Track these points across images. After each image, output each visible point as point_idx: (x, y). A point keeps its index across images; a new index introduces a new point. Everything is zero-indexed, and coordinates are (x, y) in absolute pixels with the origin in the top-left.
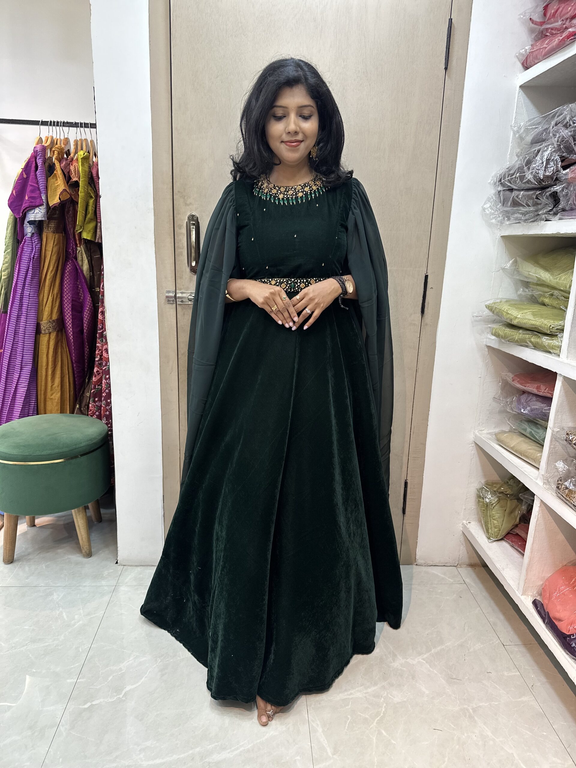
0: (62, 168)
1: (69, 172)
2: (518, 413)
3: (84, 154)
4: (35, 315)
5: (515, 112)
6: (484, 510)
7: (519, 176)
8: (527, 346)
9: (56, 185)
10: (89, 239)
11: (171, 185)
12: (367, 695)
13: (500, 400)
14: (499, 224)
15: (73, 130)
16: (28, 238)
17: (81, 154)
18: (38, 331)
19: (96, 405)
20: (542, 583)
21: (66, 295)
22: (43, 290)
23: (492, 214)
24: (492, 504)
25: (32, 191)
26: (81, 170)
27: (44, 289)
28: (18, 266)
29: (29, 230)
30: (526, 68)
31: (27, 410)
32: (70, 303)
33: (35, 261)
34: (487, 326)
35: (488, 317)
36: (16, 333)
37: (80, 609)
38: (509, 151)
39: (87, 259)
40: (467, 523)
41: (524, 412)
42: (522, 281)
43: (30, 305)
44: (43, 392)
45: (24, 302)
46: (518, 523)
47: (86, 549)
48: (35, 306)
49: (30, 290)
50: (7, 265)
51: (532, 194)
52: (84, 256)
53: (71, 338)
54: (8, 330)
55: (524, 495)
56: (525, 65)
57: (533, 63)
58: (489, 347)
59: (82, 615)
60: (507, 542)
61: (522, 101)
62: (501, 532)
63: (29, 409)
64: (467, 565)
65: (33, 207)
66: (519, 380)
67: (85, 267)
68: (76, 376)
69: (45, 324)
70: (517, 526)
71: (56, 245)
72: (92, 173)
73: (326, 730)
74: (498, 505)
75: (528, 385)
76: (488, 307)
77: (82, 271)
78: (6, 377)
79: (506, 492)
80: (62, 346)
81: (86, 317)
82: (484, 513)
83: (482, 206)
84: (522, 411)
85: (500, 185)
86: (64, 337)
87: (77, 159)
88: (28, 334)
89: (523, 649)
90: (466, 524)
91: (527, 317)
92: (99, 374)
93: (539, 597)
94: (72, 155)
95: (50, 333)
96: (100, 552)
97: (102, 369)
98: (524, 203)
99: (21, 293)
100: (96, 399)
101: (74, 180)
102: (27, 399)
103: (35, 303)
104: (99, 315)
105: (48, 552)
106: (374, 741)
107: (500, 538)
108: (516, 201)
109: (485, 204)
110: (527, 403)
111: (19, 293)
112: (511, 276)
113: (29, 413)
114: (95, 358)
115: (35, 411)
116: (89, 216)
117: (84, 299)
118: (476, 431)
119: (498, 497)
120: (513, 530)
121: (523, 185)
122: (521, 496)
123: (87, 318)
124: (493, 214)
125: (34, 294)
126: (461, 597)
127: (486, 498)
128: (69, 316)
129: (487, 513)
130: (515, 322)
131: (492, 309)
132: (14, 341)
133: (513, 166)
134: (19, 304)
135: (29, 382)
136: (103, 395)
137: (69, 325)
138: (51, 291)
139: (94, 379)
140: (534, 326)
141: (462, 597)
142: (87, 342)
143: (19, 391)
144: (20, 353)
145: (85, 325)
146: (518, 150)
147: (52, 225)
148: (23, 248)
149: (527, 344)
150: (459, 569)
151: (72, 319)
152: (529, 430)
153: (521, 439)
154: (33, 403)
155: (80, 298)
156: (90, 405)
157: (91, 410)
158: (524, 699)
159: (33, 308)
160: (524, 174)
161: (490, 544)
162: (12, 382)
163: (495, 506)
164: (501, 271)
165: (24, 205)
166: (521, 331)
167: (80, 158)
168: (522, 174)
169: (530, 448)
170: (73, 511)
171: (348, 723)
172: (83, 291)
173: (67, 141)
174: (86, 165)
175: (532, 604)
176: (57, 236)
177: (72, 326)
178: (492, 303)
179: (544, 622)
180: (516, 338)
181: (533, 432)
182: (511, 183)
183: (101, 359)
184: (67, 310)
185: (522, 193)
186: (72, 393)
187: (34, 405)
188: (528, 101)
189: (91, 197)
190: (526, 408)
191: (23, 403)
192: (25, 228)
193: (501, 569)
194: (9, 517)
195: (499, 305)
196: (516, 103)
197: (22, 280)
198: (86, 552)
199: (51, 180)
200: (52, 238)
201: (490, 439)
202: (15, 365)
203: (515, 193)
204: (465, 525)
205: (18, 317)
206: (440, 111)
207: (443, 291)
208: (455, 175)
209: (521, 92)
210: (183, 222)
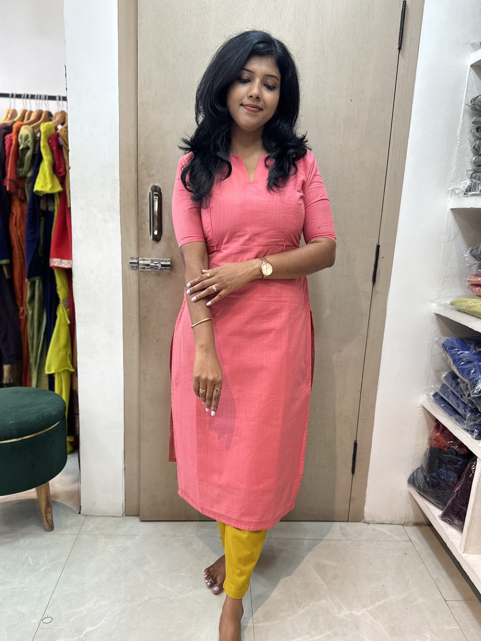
5: (465, 90)
11: (136, 157)
37: (44, 555)
38: (460, 128)
58: (437, 315)
59: (47, 560)
61: (473, 79)
89: (464, 605)
188: (478, 79)
196: (467, 82)
206: (393, 89)
207: (394, 261)
208: (407, 150)
209: (472, 71)
210: (146, 193)
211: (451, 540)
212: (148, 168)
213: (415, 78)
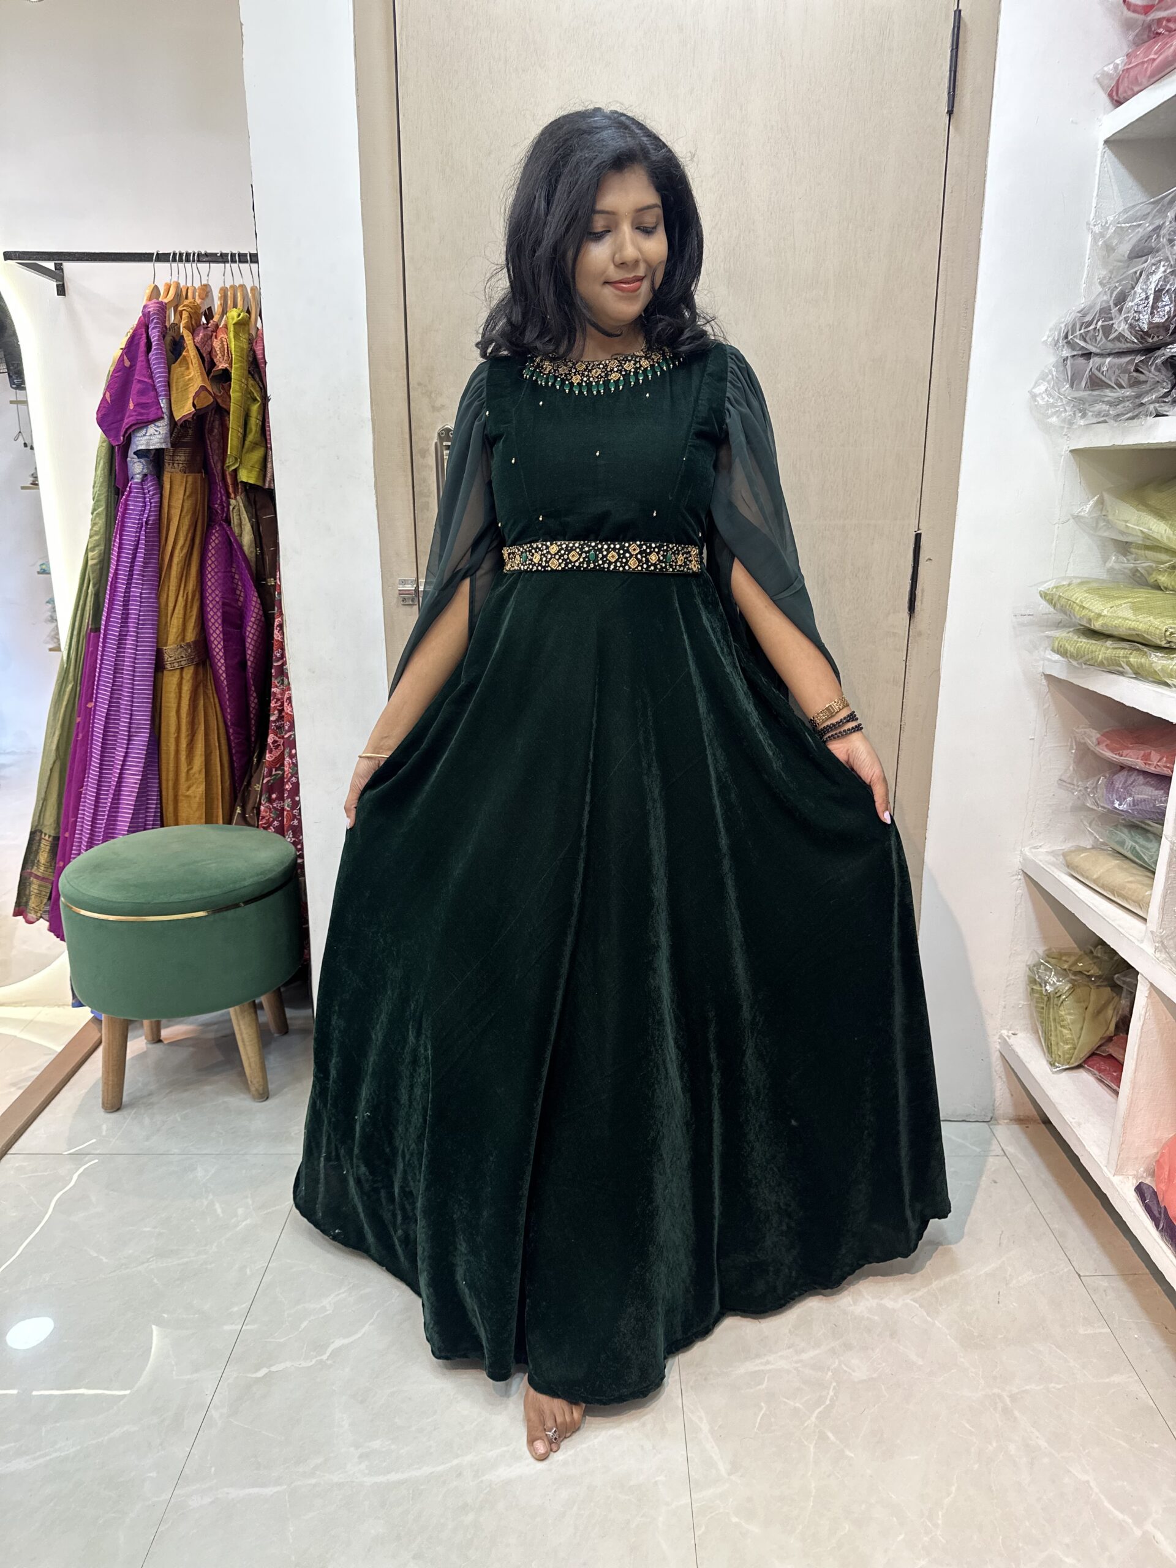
0: (198, 345)
1: (210, 353)
2: (1109, 809)
3: (239, 315)
4: (153, 633)
5: (1095, 194)
6: (1043, 1008)
7: (1102, 326)
8: (1122, 674)
9: (187, 377)
10: (252, 482)
11: (405, 371)
12: (799, 1365)
13: (1074, 785)
14: (1066, 426)
15: (217, 267)
16: (137, 483)
17: (233, 315)
18: (159, 666)
19: (274, 807)
20: (1155, 1150)
21: (210, 594)
22: (167, 584)
23: (1049, 406)
24: (1058, 994)
25: (142, 393)
26: (233, 346)
27: (169, 582)
28: (117, 540)
29: (137, 468)
30: (1118, 103)
31: (142, 818)
32: (218, 610)
33: (150, 528)
34: (1042, 634)
35: (1046, 617)
36: (117, 669)
37: (247, 1197)
38: (1085, 276)
39: (250, 520)
40: (1010, 1034)
41: (1121, 808)
42: (1116, 542)
43: (143, 616)
44: (171, 783)
45: (132, 609)
46: (1113, 1035)
47: (257, 1085)
48: (153, 616)
49: (142, 585)
50: (97, 538)
51: (1128, 363)
52: (244, 515)
53: (222, 679)
54: (102, 663)
55: (1125, 976)
56: (1115, 98)
57: (1130, 93)
58: (1049, 678)
59: (251, 1207)
60: (1090, 1071)
61: (1111, 172)
62: (1076, 1051)
63: (147, 816)
64: (1011, 1120)
65: (144, 424)
66: (1108, 742)
67: (247, 538)
68: (234, 751)
69: (172, 652)
70: (1110, 1039)
71: (189, 496)
72: (254, 352)
73: (716, 1428)
74: (1071, 997)
75: (1125, 752)
76: (1044, 595)
77: (240, 546)
78: (101, 756)
79: (1088, 972)
80: (205, 693)
81: (251, 636)
82: (1042, 1013)
83: (1029, 389)
84: (1116, 805)
85: (1066, 347)
86: (210, 676)
87: (226, 326)
88: (140, 672)
89: (1119, 1284)
90: (1008, 1036)
91: (1120, 614)
92: (277, 747)
93: (1149, 1179)
94: (216, 318)
95: (182, 669)
96: (286, 1090)
97: (283, 737)
98: (1111, 380)
99: (125, 592)
100: (274, 796)
101: (220, 367)
102: (142, 797)
103: (153, 611)
104: (276, 632)
105: (186, 1090)
106: (812, 1449)
107: (1076, 1064)
108: (1097, 377)
109: (1034, 387)
110: (1125, 788)
111: (121, 592)
112: (1091, 532)
113: (146, 825)
114: (269, 716)
115: (157, 820)
116: (251, 437)
117: (245, 601)
118: (1027, 849)
119: (1071, 981)
120: (1103, 1048)
121: (1110, 345)
122: (1118, 978)
123: (252, 639)
124: (1052, 406)
125: (150, 593)
126: (995, 1182)
127: (1046, 982)
128: (218, 635)
129: (1049, 1014)
130: (1097, 625)
131: (1052, 600)
132: (113, 685)
133: (1091, 307)
134: (123, 614)
135: (145, 763)
136: (287, 787)
137: (218, 653)
138: (183, 586)
139: (268, 757)
140: (1134, 633)
141: (997, 1181)
142: (253, 685)
143: (126, 782)
144: (126, 709)
145: (249, 652)
146: (1104, 272)
147: (182, 457)
148: (126, 505)
149: (1121, 669)
150: (991, 1127)
151: (224, 640)
152: (1129, 843)
153: (1115, 862)
154: (152, 804)
155: (238, 600)
156: (262, 808)
157: (263, 818)
158: (1116, 1379)
159: (148, 620)
160: (1111, 322)
161: (1055, 1076)
162: (112, 766)
163: (1064, 1000)
164: (1072, 521)
165: (128, 421)
166: (1109, 643)
167: (231, 323)
168: (1106, 323)
169: (1131, 879)
170: (231, 1010)
171: (759, 1418)
172: (244, 586)
173: (206, 290)
174: (244, 338)
175: (1134, 1193)
176: (190, 479)
177: (224, 653)
178: (1053, 588)
179: (1157, 1226)
180: (1100, 656)
181: (1137, 847)
182: (1085, 341)
183: (281, 718)
184: (213, 624)
185: (1108, 360)
186: (227, 784)
187: (156, 808)
188: (1122, 171)
189: (255, 400)
190: (1125, 799)
191: (135, 805)
192: (130, 465)
193: (1075, 1125)
194: (112, 1021)
195: (1066, 591)
196: (1097, 177)
197: (126, 567)
198: (257, 1090)
199: (177, 369)
200: (182, 482)
201: (1053, 864)
202: (117, 732)
203: (1095, 361)
204: (1005, 1040)
205: (121, 639)
206: (939, 200)
207: (952, 566)
208: (972, 328)
209: (1108, 152)
210: (428, 444)
211: (1089, 1150)
212: (431, 393)
213: (985, 175)
